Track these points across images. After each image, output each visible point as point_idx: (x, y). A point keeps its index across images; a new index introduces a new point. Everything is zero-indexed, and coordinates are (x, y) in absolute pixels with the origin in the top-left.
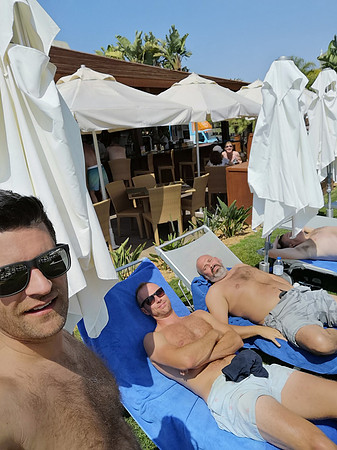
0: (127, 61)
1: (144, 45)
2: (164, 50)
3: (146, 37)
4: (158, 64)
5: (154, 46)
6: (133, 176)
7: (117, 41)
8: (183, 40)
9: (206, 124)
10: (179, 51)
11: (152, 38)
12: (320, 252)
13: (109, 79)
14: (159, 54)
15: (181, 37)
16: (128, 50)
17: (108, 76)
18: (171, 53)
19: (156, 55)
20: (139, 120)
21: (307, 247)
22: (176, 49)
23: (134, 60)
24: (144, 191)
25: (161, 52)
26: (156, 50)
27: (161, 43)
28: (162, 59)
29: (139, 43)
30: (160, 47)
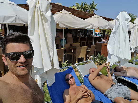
0: (78, 10)
1: (83, 6)
2: (89, 8)
3: (84, 4)
4: (87, 12)
5: (86, 6)
6: (73, 42)
7: (76, 4)
9: (98, 30)
10: (94, 8)
11: (86, 4)
12: (128, 75)
13: (70, 14)
14: (88, 9)
15: (95, 5)
16: (79, 7)
17: (70, 13)
18: (91, 9)
19: (87, 9)
20: (77, 26)
21: (124, 72)
22: (93, 8)
23: (80, 10)
24: (76, 47)
25: (88, 8)
26: (87, 8)
27: (89, 5)
28: (88, 10)
29: (82, 5)
30: (88, 7)
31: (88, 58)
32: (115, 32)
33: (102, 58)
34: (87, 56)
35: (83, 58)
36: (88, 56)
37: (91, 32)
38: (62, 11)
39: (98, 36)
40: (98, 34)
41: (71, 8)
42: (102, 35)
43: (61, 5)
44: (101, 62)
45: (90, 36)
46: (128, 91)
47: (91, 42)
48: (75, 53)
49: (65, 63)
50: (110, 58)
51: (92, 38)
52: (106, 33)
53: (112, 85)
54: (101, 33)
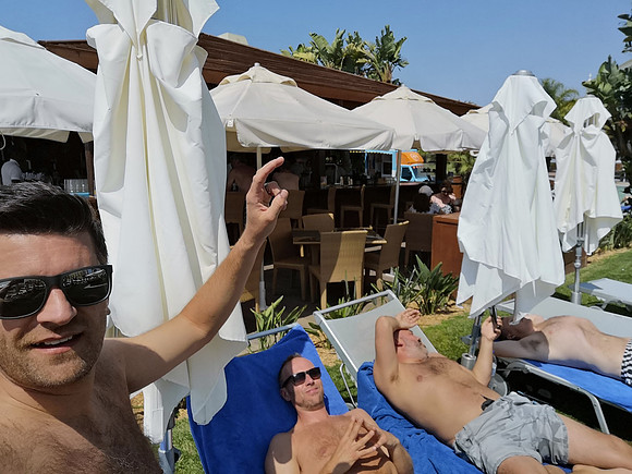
0: (320, 64)
1: (345, 47)
2: (371, 56)
3: (350, 37)
4: (360, 72)
5: (359, 49)
6: (305, 213)
7: (311, 39)
8: (398, 44)
9: (415, 156)
10: (391, 58)
11: (358, 39)
12: (554, 352)
13: (289, 83)
14: (364, 60)
15: (395, 42)
16: (324, 51)
17: (287, 79)
18: (379, 61)
19: (360, 61)
20: (319, 138)
21: (538, 343)
22: (387, 54)
23: (330, 65)
24: (316, 235)
25: (367, 57)
26: (361, 55)
27: (369, 44)
28: (366, 66)
29: (340, 44)
30: (366, 52)
31: (374, 280)
32: (489, 163)
33: (435, 278)
34: (367, 273)
35: (352, 284)
36: (372, 273)
37: (382, 161)
38: (251, 72)
39: (415, 180)
40: (415, 170)
41: (289, 56)
42: (433, 176)
43: (246, 44)
44: (433, 298)
45: (380, 182)
46: (555, 427)
47: (386, 210)
48: (314, 259)
49: (271, 308)
50: (472, 280)
51: (387, 190)
52: (450, 168)
53: (487, 404)
54: (426, 166)
